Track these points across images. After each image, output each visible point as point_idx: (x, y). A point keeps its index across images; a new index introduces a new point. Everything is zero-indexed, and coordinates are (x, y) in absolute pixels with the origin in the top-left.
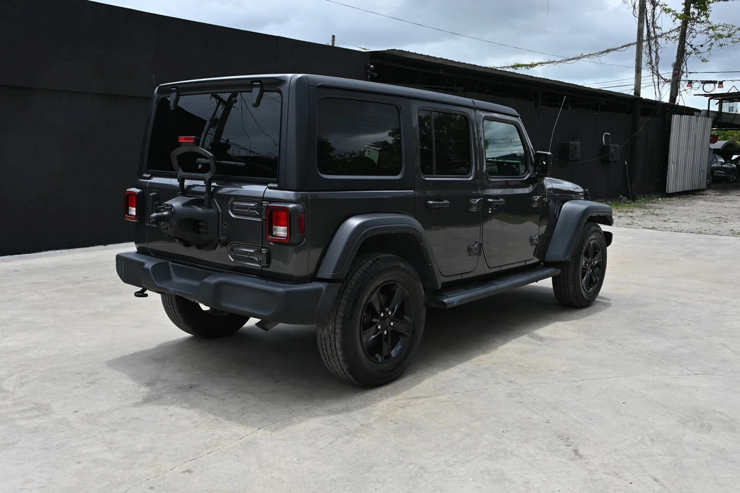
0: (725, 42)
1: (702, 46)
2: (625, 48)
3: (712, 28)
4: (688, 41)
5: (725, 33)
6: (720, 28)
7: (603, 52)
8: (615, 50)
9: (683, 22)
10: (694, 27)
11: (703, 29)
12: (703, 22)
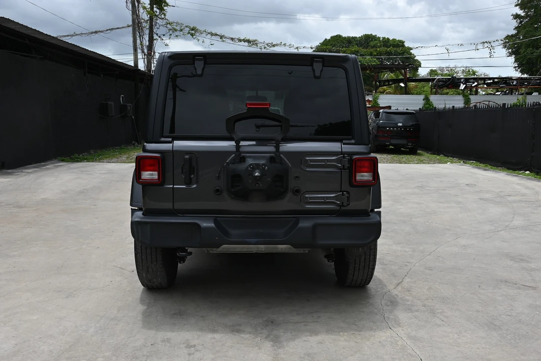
0: (179, 34)
1: (164, 35)
2: (109, 31)
3: (169, 23)
4: (155, 31)
5: (178, 28)
6: (175, 24)
7: (92, 33)
8: (102, 32)
9: (150, 17)
10: (158, 21)
11: (164, 23)
12: (163, 19)
